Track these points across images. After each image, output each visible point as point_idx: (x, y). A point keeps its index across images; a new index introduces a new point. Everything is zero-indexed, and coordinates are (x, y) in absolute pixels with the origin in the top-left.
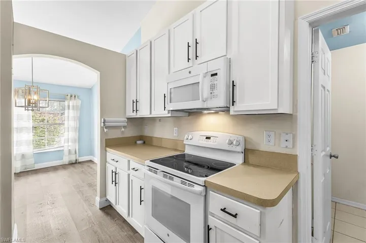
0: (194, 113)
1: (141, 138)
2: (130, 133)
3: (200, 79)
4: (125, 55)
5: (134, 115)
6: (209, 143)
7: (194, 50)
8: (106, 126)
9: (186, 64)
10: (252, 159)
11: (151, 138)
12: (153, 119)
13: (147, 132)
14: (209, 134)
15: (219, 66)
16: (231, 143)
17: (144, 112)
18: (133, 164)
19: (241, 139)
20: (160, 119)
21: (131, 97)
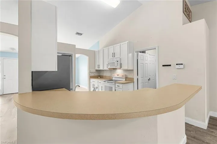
0: (115, 69)
1: (99, 76)
2: (96, 74)
3: (115, 62)
4: (95, 51)
5: (98, 69)
6: (118, 76)
7: (114, 55)
8: (90, 72)
9: (112, 58)
10: (127, 80)
11: (103, 76)
12: (103, 70)
13: (101, 74)
14: (118, 74)
15: (118, 60)
16: (122, 76)
17: (101, 68)
18: (99, 82)
19: (125, 75)
20: (106, 70)
21: (97, 64)
